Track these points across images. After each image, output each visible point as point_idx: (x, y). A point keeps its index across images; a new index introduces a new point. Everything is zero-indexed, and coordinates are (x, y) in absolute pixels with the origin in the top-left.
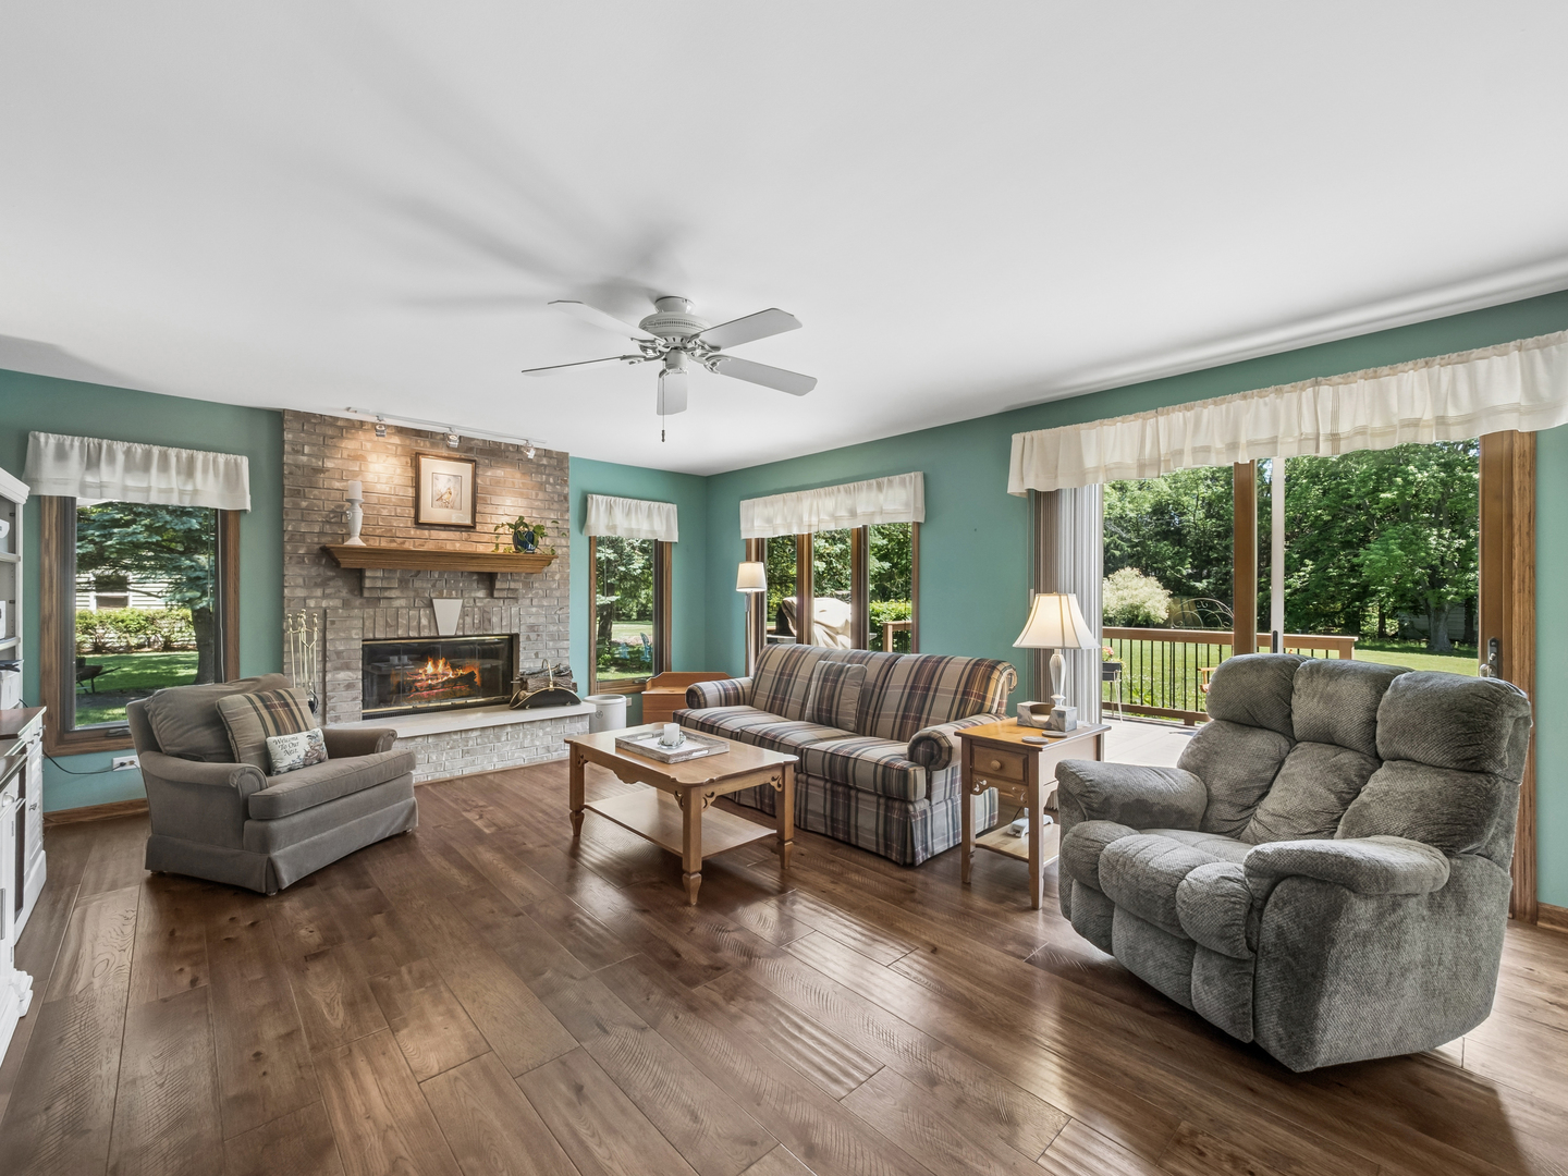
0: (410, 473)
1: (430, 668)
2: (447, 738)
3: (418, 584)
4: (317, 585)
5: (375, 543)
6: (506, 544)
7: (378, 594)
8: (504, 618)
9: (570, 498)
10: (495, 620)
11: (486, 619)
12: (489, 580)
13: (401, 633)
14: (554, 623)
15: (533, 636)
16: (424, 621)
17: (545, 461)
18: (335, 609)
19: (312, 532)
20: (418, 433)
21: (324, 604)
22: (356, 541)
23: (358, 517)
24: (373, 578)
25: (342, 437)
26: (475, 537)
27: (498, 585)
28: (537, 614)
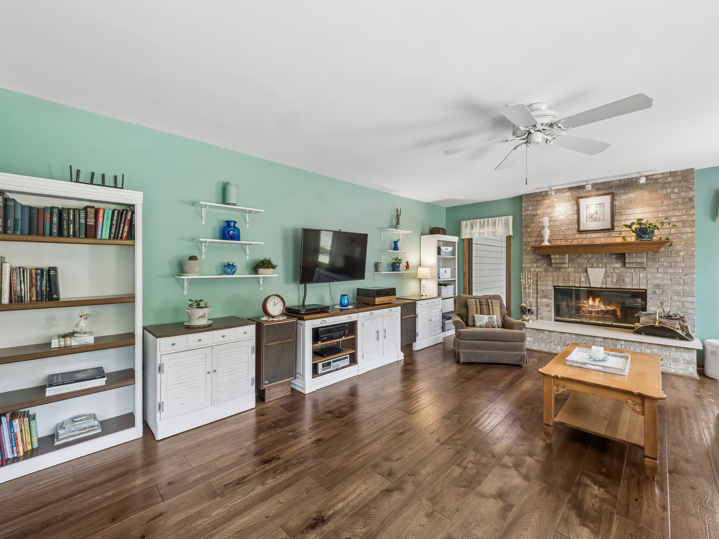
0: (575, 207)
2: (582, 337)
3: (580, 261)
4: (534, 262)
5: (558, 243)
6: (632, 238)
7: (559, 266)
8: (633, 280)
9: (695, 199)
10: (627, 280)
11: (621, 278)
12: (621, 257)
13: (571, 284)
14: (679, 284)
15: (658, 291)
16: (583, 279)
17: (670, 180)
18: (542, 272)
19: (532, 240)
20: (578, 188)
21: (537, 270)
22: (546, 243)
23: (547, 233)
24: (555, 258)
25: (544, 199)
26: (613, 234)
27: (628, 260)
28: (662, 278)
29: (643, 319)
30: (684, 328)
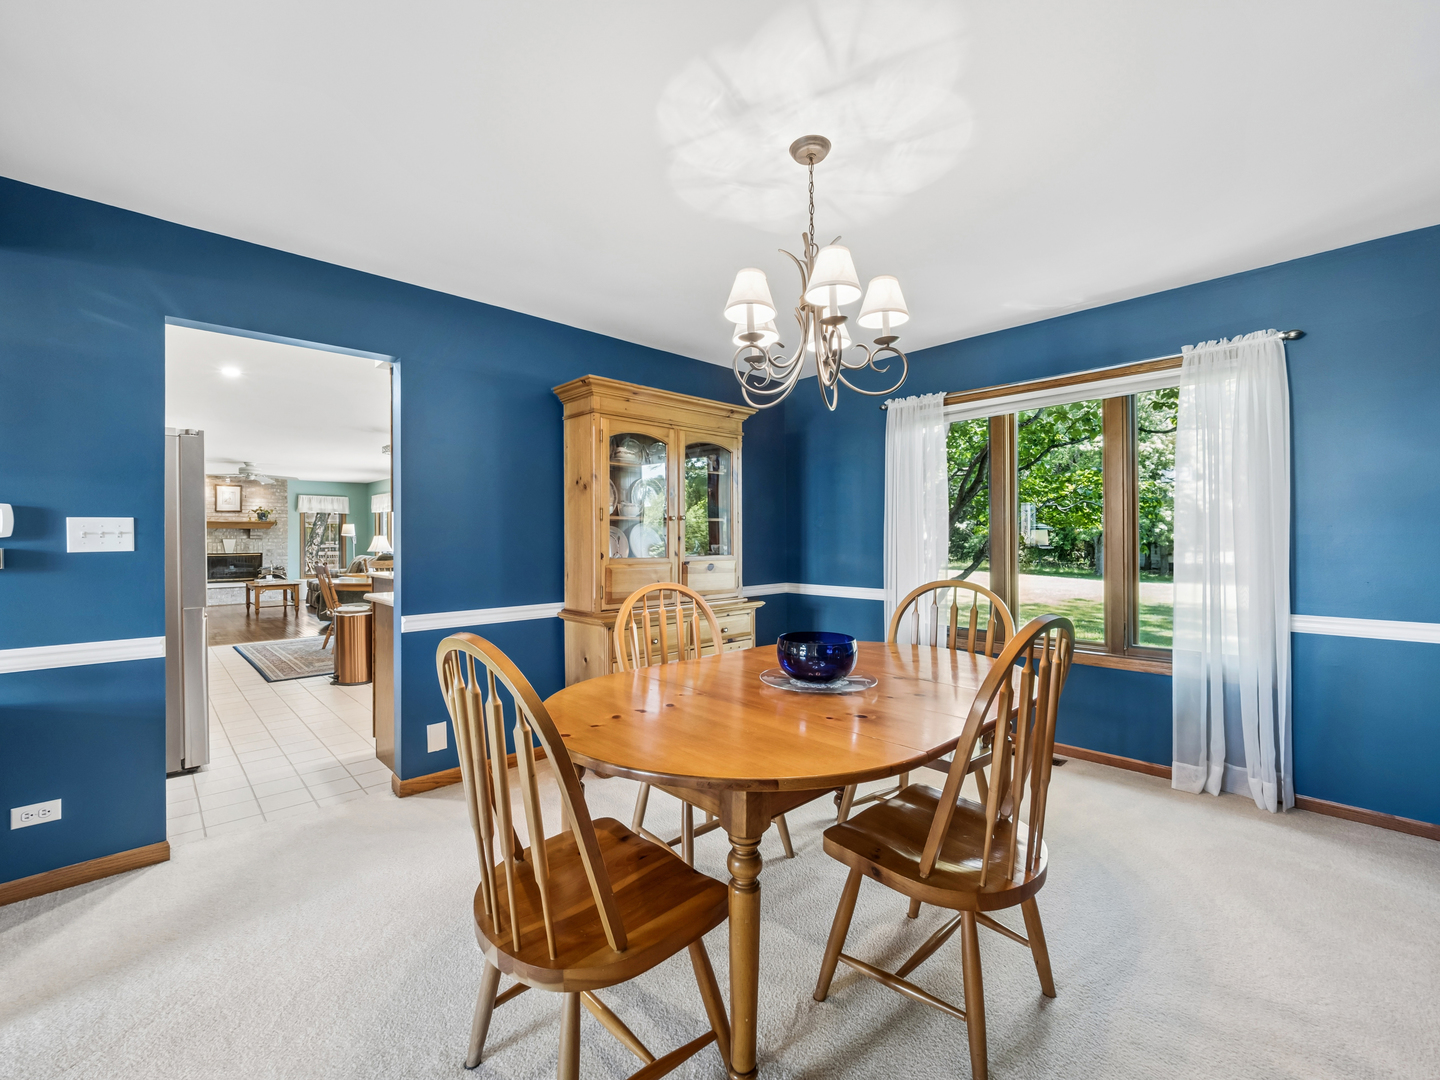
0: (213, 492)
3: (216, 533)
6: (254, 518)
8: (254, 547)
9: (288, 498)
10: (251, 547)
11: (247, 547)
12: (248, 532)
14: (280, 549)
15: (269, 554)
16: (219, 547)
17: (275, 483)
20: (217, 477)
26: (241, 515)
27: (251, 534)
28: (271, 545)
29: (263, 572)
30: (285, 574)
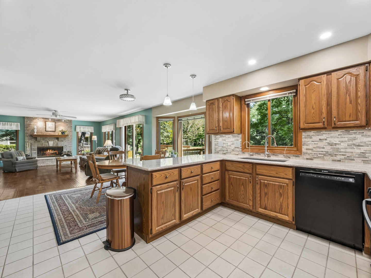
0: (45, 124)
1: (49, 151)
2: (49, 160)
3: (46, 139)
4: (30, 140)
5: (39, 134)
6: (60, 134)
7: (39, 141)
8: (60, 144)
9: (72, 126)
10: (59, 144)
11: (57, 144)
12: (58, 139)
13: (43, 146)
14: (70, 145)
15: (66, 146)
16: (47, 144)
17: (68, 121)
18: (33, 143)
19: (29, 132)
20: (46, 119)
21: (31, 142)
22: (35, 134)
23: (36, 131)
24: (38, 138)
25: (34, 120)
26: (55, 132)
28: (66, 143)
29: (63, 153)
30: (71, 154)
